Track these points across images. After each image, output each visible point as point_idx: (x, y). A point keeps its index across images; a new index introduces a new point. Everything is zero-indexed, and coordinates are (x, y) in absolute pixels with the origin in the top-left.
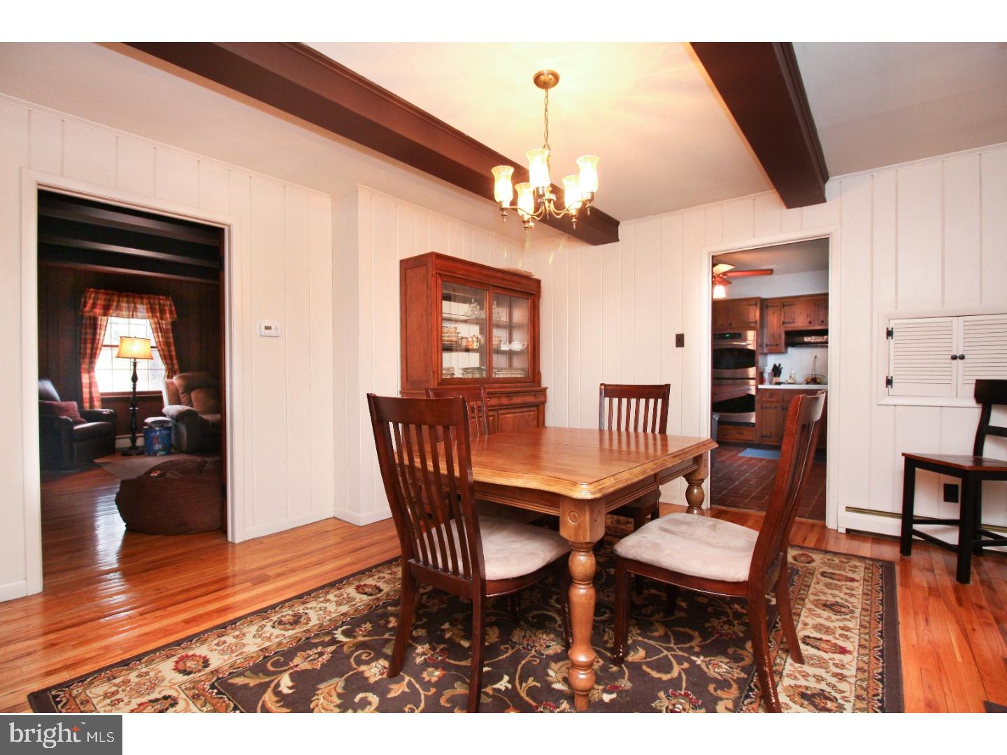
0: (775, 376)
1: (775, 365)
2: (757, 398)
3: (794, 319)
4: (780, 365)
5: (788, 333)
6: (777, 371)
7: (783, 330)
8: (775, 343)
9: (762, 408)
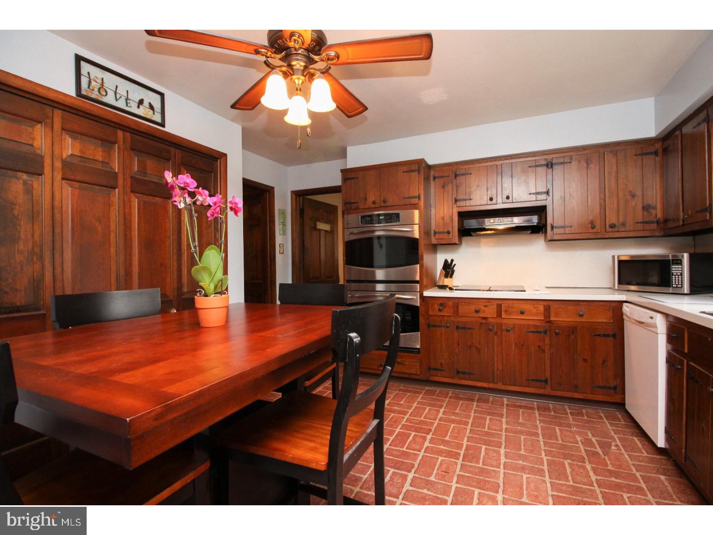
0: (446, 276)
1: (446, 261)
2: (421, 311)
3: (470, 194)
4: (452, 261)
5: (464, 215)
6: (449, 269)
7: (455, 211)
8: (446, 230)
9: (429, 326)
